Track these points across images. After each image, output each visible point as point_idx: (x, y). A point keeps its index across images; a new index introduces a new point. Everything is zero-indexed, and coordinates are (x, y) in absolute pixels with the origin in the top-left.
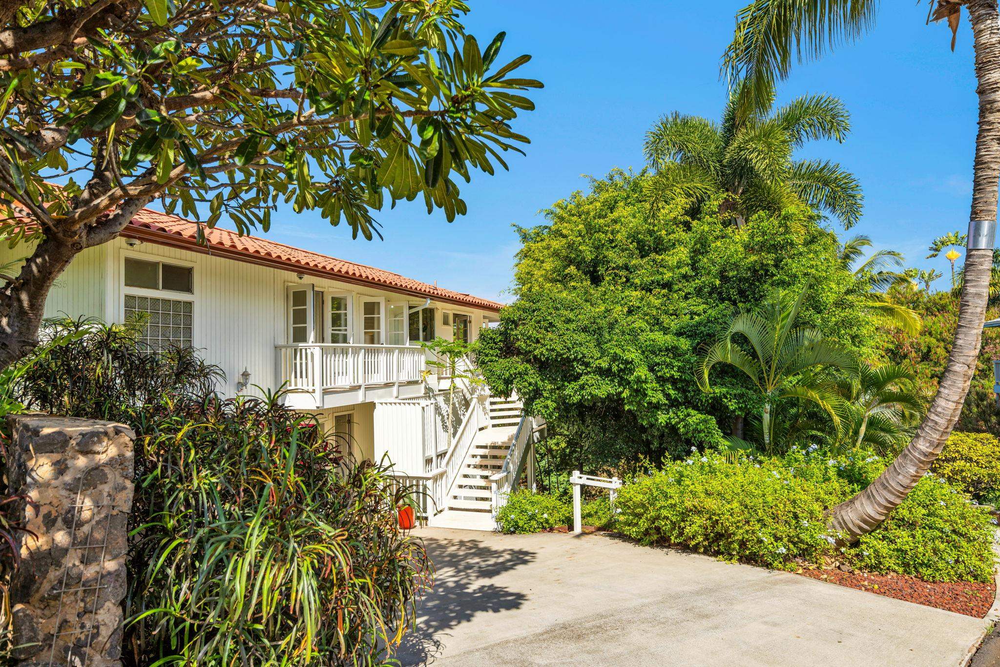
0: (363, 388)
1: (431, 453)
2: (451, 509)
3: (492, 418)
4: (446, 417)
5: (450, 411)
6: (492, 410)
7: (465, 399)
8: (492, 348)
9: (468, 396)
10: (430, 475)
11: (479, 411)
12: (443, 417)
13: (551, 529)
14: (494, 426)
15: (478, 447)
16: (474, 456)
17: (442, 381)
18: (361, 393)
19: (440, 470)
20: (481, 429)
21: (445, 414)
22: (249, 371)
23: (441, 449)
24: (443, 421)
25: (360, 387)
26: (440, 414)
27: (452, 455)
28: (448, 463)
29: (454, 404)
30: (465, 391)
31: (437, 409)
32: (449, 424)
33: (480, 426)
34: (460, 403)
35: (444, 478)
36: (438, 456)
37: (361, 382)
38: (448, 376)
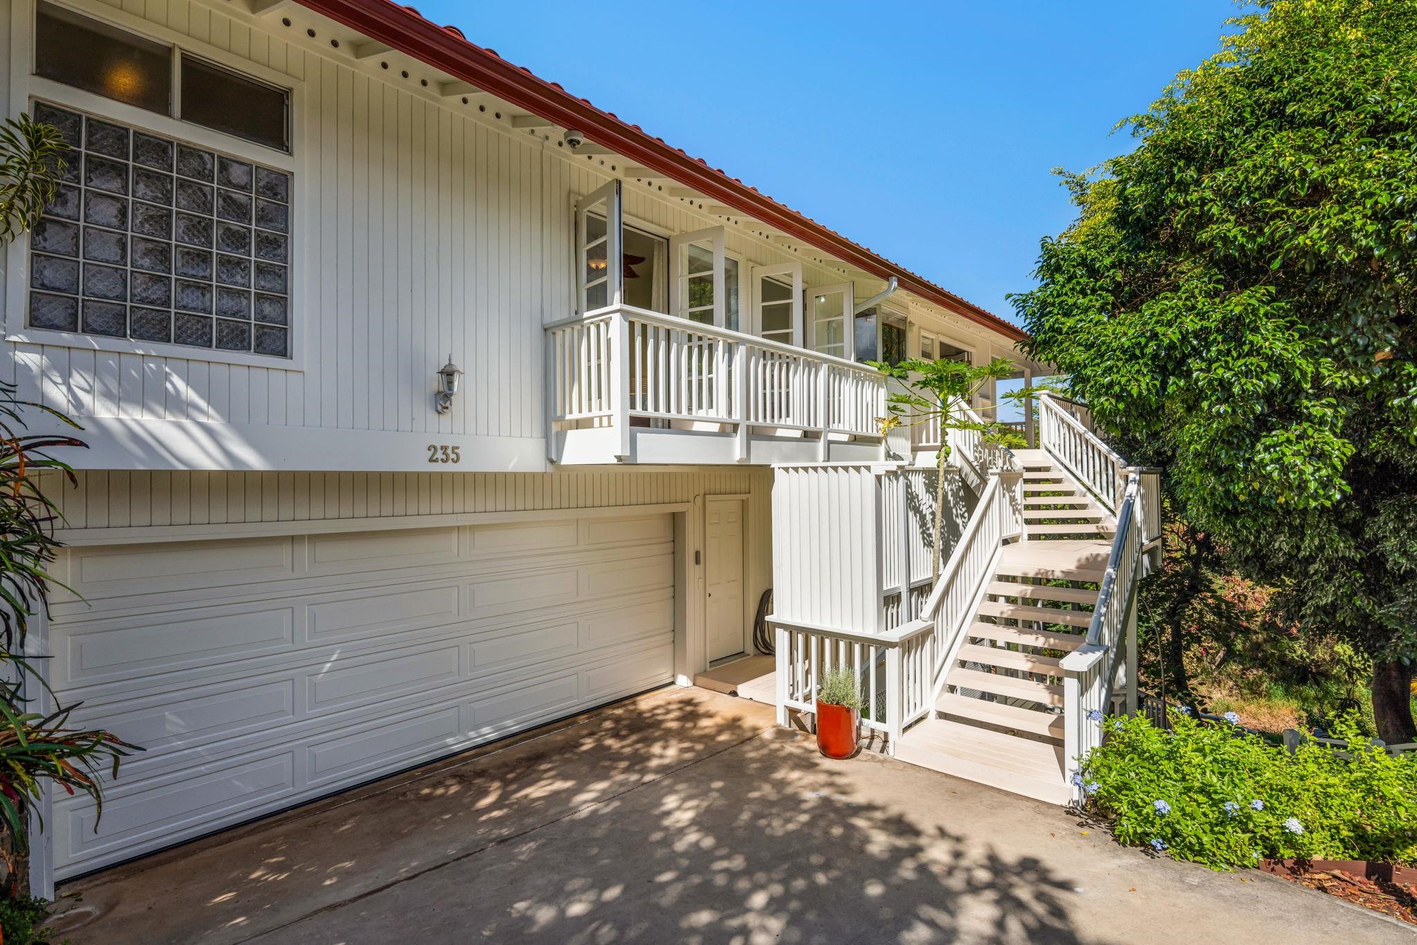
0: (742, 431)
1: (896, 582)
2: (943, 716)
3: (1028, 522)
4: (929, 517)
5: (937, 507)
6: (1027, 507)
7: (966, 486)
8: (1083, 292)
9: (973, 480)
10: (894, 635)
11: (1000, 507)
12: (923, 517)
13: (1302, 865)
14: (1032, 537)
15: (1002, 578)
16: (993, 598)
17: (920, 454)
18: (738, 441)
19: (916, 626)
20: (1006, 542)
21: (927, 512)
22: (458, 364)
23: (919, 577)
24: (923, 524)
25: (735, 427)
26: (917, 510)
27: (946, 593)
28: (937, 610)
29: (945, 497)
30: (967, 469)
31: (911, 501)
32: (935, 533)
33: (1006, 535)
34: (955, 495)
35: (928, 644)
36: (911, 591)
37: (737, 416)
38: (932, 443)
